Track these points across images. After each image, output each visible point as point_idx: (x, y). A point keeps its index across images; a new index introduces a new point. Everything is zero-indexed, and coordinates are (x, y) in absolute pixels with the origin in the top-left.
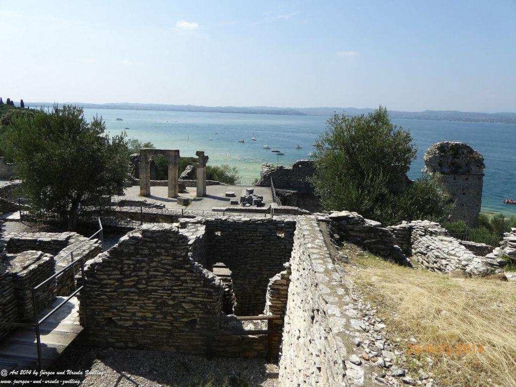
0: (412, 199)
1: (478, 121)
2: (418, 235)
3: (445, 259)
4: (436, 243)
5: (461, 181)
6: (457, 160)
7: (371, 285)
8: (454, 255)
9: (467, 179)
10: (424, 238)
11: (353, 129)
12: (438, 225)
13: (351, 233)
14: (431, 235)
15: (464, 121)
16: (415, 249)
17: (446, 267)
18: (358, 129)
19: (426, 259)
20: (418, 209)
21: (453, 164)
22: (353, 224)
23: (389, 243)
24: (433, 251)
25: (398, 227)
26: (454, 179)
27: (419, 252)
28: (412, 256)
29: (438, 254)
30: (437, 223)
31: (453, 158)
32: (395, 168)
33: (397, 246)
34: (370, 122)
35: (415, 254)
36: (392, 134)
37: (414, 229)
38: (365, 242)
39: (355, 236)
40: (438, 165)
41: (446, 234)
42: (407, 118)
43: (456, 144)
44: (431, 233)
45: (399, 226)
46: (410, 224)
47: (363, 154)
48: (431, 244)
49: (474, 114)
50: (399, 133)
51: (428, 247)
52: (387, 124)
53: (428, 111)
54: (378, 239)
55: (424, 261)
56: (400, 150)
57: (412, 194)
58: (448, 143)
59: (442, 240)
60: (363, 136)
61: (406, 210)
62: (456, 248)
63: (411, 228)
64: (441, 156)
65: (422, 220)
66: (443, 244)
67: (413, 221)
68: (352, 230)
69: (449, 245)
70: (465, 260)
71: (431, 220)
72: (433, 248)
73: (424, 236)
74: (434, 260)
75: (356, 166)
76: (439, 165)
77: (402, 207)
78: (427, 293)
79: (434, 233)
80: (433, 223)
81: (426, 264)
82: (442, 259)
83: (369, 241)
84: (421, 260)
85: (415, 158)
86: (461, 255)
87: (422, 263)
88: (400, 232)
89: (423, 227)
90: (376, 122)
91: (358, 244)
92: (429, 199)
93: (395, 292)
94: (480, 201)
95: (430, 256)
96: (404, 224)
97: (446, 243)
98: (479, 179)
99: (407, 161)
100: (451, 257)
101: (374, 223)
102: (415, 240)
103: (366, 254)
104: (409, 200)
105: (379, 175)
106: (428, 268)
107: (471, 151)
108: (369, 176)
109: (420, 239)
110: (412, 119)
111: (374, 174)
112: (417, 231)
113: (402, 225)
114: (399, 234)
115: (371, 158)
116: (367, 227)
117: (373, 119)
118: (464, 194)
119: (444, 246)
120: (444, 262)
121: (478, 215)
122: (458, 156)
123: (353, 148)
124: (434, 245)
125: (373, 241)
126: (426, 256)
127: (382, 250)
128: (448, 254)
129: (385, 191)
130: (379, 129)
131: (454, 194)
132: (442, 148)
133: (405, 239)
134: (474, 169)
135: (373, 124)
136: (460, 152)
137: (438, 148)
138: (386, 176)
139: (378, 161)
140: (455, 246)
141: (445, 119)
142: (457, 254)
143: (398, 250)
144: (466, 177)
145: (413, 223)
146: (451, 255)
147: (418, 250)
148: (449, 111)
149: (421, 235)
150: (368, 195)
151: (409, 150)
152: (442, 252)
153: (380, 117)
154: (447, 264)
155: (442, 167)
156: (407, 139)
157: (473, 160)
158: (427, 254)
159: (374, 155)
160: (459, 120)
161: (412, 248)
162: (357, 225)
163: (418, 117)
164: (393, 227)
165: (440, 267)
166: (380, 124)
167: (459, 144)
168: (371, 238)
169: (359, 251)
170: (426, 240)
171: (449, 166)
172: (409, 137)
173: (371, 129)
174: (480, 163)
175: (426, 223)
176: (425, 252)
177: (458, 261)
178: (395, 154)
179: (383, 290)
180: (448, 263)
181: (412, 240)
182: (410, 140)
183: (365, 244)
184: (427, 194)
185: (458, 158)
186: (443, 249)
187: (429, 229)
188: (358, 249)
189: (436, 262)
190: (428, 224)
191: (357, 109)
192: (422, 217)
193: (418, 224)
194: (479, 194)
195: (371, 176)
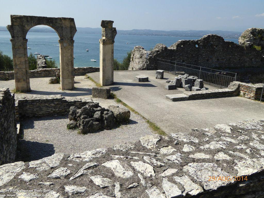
1: (162, 35)
15: (154, 35)
42: (123, 34)
49: (159, 31)
53: (134, 30)
141: (144, 34)
160: (152, 35)
191: (91, 28)
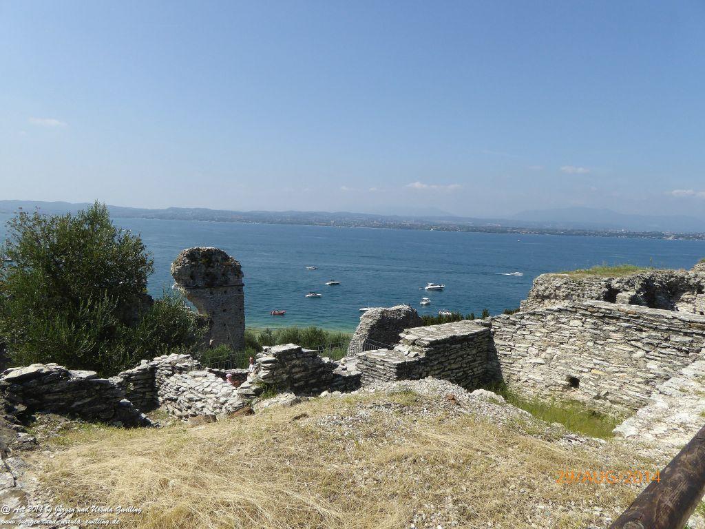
0: (152, 327)
2: (164, 376)
3: (200, 400)
4: (188, 381)
5: (219, 295)
6: (211, 270)
7: (68, 475)
8: (211, 393)
9: (225, 292)
10: (172, 378)
11: (55, 234)
12: (188, 358)
13: (47, 397)
14: (180, 373)
16: (162, 396)
17: (202, 410)
18: (62, 234)
19: (177, 406)
20: (162, 341)
21: (207, 275)
22: (50, 382)
23: (112, 398)
24: (185, 393)
25: (135, 370)
26: (211, 293)
27: (167, 399)
28: (159, 406)
29: (192, 396)
30: (188, 355)
31: (207, 268)
32: (124, 287)
33: (125, 400)
34: (81, 223)
35: (163, 403)
36: (116, 240)
37: (158, 368)
38: (73, 406)
39: (55, 401)
40: (189, 278)
41: (199, 368)
43: (208, 250)
44: (181, 370)
45: (137, 368)
46: (151, 363)
47: (73, 271)
48: (181, 384)
50: (126, 239)
51: (178, 389)
52: (109, 228)
54: (94, 397)
55: (176, 410)
56: (129, 263)
57: (152, 320)
58: (198, 249)
59: (195, 377)
60: (70, 244)
61: (145, 344)
62: (212, 382)
63: (154, 369)
64: (192, 266)
65: (168, 354)
66: (197, 381)
67: (155, 358)
68: (49, 392)
69: (203, 381)
70: (223, 396)
71: (179, 353)
72: (185, 389)
73: (172, 375)
74: (187, 404)
75: (65, 290)
76: (191, 277)
77: (139, 342)
78: (150, 462)
79: (185, 369)
80: (182, 356)
81: (178, 413)
82: (196, 401)
83: (79, 403)
84: (171, 409)
85: (152, 272)
86: (218, 391)
87: (173, 413)
88: (138, 377)
89: (170, 363)
90: (91, 224)
91: (61, 411)
92: (175, 325)
93: (105, 474)
94: (243, 317)
95: (182, 402)
96: (144, 364)
97: (200, 379)
98: (239, 290)
99: (141, 277)
100: (208, 396)
101: (84, 374)
102: (160, 383)
103: (75, 425)
104: (148, 330)
105: (103, 300)
106: (181, 417)
107: (226, 258)
108: (86, 303)
109: (168, 381)
110: (153, 218)
111: (94, 300)
112: (162, 370)
113: (141, 367)
114: (139, 380)
115: (87, 276)
116: (74, 382)
117: (86, 219)
118: (224, 311)
119: (198, 384)
120: (199, 405)
121: (243, 334)
122: (212, 264)
123: (57, 264)
124: (185, 385)
125: (87, 400)
126: (178, 401)
127: (102, 411)
128: (204, 393)
129: (113, 321)
130: (97, 233)
131: (213, 312)
132: (192, 255)
133: (147, 385)
134: (232, 278)
135: (86, 226)
136: (214, 260)
137: (188, 256)
138: (114, 300)
139: (98, 279)
140: (211, 380)
142: (214, 391)
143: (128, 405)
144: (224, 289)
145: (156, 360)
146: (207, 393)
147: (166, 396)
148: (198, 209)
149: (168, 376)
150: (86, 331)
151: (143, 262)
152: (195, 393)
153: (96, 217)
154: (203, 407)
155: (195, 280)
156: (139, 246)
157: (230, 268)
158: (177, 399)
159: (91, 271)
161: (159, 396)
162: (58, 383)
163: (161, 216)
164: (128, 371)
165: (195, 412)
166: (98, 227)
167: (211, 249)
168: (82, 398)
169: (63, 421)
170: (174, 380)
171: (204, 278)
172: (141, 244)
173: (84, 234)
174: (237, 271)
175: (173, 357)
176: (175, 397)
177: (216, 400)
178: (123, 268)
179: (87, 477)
180: (204, 404)
181: (157, 384)
182: (142, 248)
183: (73, 409)
184: (171, 320)
185: (213, 267)
186: (197, 388)
187: (178, 365)
188: (62, 419)
189: (189, 408)
190: (175, 358)
192: (169, 349)
193: (163, 360)
194: (241, 309)
195: (89, 303)
